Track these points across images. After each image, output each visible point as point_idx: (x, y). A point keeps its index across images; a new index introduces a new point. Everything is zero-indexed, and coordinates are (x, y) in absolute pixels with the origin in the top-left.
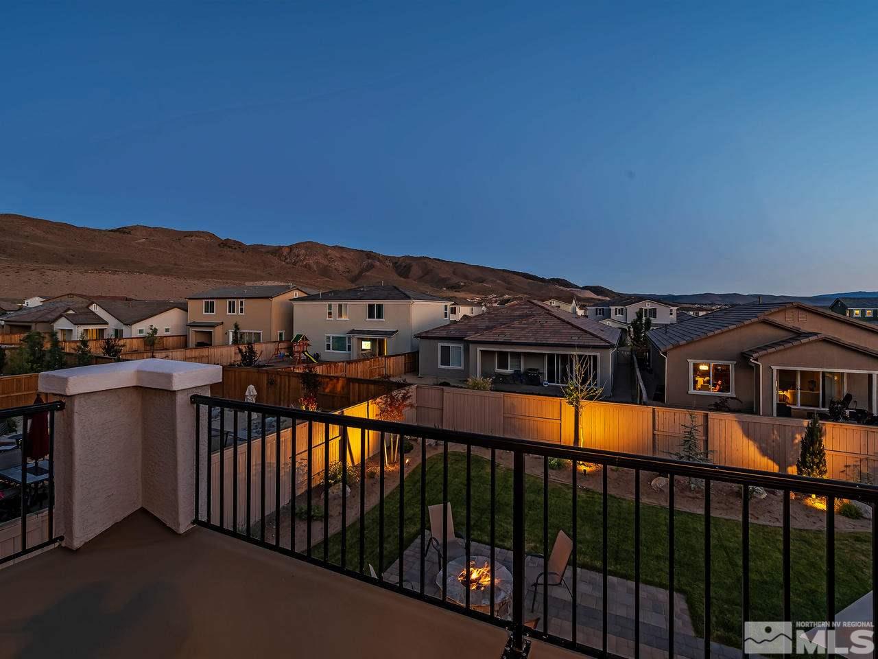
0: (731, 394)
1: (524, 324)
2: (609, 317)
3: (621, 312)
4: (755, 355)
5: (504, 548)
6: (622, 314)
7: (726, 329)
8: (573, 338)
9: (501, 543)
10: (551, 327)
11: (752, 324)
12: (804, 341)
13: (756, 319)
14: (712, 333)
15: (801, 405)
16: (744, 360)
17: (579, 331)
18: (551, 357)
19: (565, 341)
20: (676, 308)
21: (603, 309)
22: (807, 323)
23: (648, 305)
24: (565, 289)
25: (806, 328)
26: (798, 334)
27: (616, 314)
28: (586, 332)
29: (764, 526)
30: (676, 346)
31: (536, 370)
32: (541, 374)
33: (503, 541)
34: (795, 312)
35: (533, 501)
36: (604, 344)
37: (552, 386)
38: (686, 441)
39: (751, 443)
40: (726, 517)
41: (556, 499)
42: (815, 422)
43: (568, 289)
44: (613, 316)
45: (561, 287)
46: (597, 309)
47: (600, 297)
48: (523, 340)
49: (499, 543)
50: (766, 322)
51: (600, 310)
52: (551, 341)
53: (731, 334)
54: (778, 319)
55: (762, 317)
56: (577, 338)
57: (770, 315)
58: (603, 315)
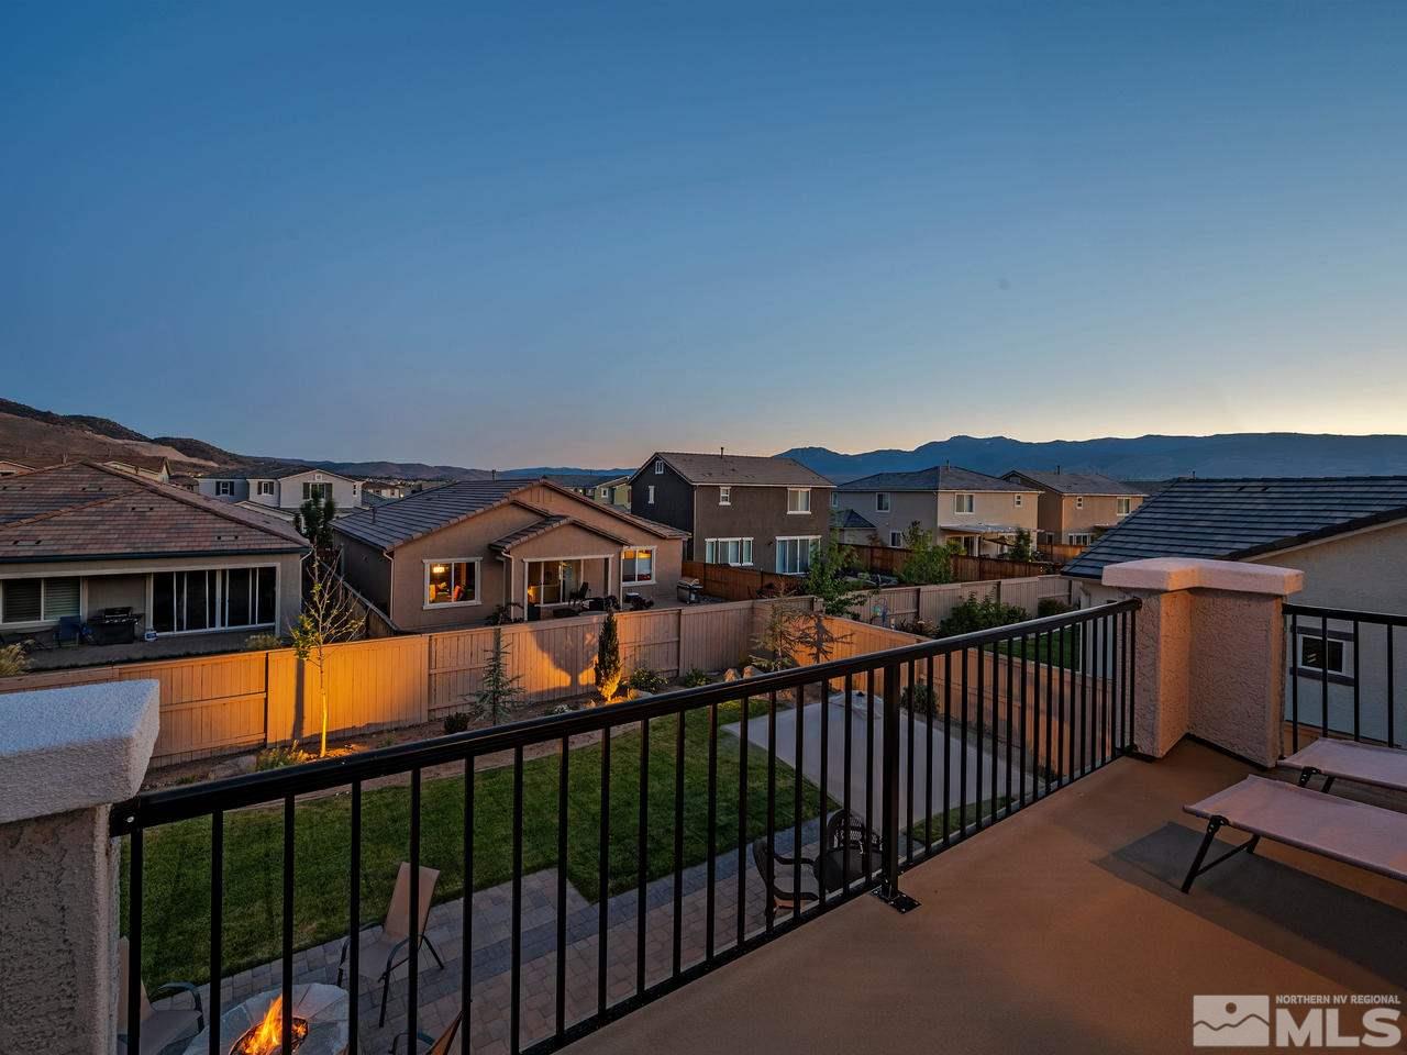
0: (476, 602)
1: (93, 514)
2: (246, 497)
3: (269, 489)
4: (508, 547)
5: (260, 963)
6: (272, 493)
7: (472, 514)
8: (223, 539)
9: (246, 960)
10: (162, 518)
11: (502, 505)
12: (556, 525)
13: (504, 501)
14: (456, 521)
15: (545, 603)
16: (494, 554)
17: (233, 525)
18: (163, 581)
19: (207, 545)
20: (361, 483)
21: (232, 483)
22: (554, 505)
23: (318, 478)
24: (109, 440)
25: (553, 511)
26: (546, 519)
27: (260, 493)
28: (250, 526)
29: (583, 748)
30: (410, 541)
31: (126, 610)
32: (139, 617)
33: (246, 954)
34: (541, 491)
35: (267, 855)
36: (289, 546)
37: (168, 637)
38: (490, 672)
39: (546, 655)
40: (546, 754)
41: (307, 832)
42: (611, 615)
43: (120, 442)
44: (253, 496)
45: (100, 437)
46: (218, 483)
47: (194, 460)
48: (93, 550)
49: (241, 962)
50: (515, 504)
51: (225, 485)
52: (172, 547)
53: (478, 520)
54: (525, 498)
55: (511, 499)
56: (233, 538)
57: (519, 493)
58: (232, 493)
